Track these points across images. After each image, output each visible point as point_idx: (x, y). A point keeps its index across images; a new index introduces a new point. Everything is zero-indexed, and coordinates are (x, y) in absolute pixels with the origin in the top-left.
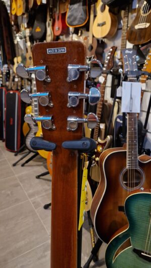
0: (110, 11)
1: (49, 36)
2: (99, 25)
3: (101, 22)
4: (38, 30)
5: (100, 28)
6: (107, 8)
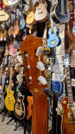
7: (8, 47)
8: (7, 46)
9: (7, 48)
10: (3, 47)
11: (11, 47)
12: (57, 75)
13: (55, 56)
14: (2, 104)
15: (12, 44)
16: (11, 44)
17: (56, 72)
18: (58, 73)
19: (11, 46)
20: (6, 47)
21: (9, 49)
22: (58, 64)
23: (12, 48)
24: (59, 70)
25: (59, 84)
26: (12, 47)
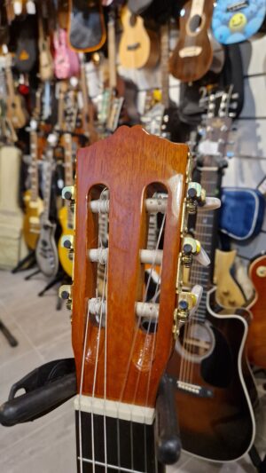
0: (146, 25)
1: (46, 66)
2: (130, 48)
3: (132, 43)
4: (24, 56)
5: (131, 54)
6: (140, 21)
7: (47, 44)
8: (45, 39)
9: (44, 46)
10: (31, 43)
11: (60, 43)
12: (246, 163)
13: (245, 81)
14: (52, 259)
15: (61, 26)
16: (57, 25)
17: (243, 152)
18: (248, 157)
19: (61, 37)
20: (41, 42)
21: (53, 51)
22: (254, 118)
23: (63, 47)
24: (257, 147)
25: (250, 202)
26: (63, 41)
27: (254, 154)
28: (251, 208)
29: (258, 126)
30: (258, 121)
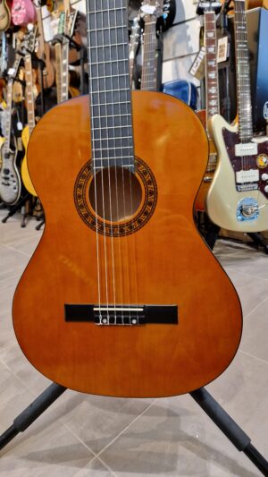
12: (180, 62)
14: (15, 184)
17: (177, 55)
18: (182, 57)
24: (188, 46)
25: (185, 89)
27: (186, 53)
28: (185, 93)
29: (188, 27)
30: (187, 23)
